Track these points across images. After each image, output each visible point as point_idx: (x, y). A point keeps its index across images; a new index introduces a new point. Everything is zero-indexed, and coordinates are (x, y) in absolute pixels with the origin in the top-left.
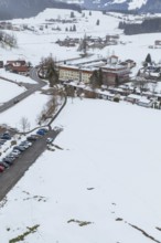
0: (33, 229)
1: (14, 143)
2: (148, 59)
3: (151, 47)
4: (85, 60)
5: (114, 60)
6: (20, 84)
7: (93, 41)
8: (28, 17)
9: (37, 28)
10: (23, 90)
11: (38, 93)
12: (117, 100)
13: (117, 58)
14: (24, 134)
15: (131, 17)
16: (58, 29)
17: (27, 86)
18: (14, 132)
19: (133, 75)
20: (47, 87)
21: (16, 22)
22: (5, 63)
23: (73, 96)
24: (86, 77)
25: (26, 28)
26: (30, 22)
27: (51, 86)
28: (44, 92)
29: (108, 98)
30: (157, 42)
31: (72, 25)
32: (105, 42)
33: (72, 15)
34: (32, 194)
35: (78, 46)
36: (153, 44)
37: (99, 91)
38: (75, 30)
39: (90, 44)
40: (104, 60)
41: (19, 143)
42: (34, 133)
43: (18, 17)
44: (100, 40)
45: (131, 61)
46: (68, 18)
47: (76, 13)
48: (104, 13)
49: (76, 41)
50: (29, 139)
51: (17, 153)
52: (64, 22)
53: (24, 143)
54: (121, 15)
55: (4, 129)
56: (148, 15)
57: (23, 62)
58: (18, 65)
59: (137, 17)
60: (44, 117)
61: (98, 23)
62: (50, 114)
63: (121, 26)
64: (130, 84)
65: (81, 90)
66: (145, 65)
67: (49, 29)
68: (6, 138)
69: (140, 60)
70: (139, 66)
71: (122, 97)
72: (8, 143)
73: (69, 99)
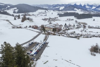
0: (47, 61)
1: (39, 46)
2: (66, 24)
3: (66, 21)
4: (50, 25)
5: (57, 25)
6: (37, 32)
7: (51, 19)
8: (34, 12)
9: (36, 15)
10: (38, 33)
11: (42, 34)
12: (59, 35)
13: (58, 24)
14: (41, 44)
15: (61, 12)
16: (42, 15)
17: (39, 32)
18: (39, 43)
19: (62, 29)
20: (43, 33)
21: (31, 13)
22: (32, 26)
23: (50, 35)
24: (52, 30)
25: (33, 15)
26: (34, 13)
27: (44, 32)
28: (43, 34)
29: (57, 35)
30: (67, 19)
31: (45, 14)
32: (55, 19)
33: (45, 11)
34: (46, 55)
35: (48, 20)
36: (66, 20)
37: (55, 33)
38: (46, 15)
39: (51, 20)
40: (55, 25)
41: (40, 46)
42: (43, 43)
43: (31, 12)
44: (53, 19)
45: (61, 25)
46: (44, 12)
47: (46, 11)
48: (54, 11)
49: (47, 19)
50: (42, 45)
51: (41, 48)
52: (43, 13)
53: (41, 46)
54: (58, 11)
55: (36, 43)
56: (65, 11)
57: (36, 26)
58: (35, 27)
59: (62, 12)
60: (44, 40)
61: (52, 14)
62: (46, 39)
63: (58, 14)
64: (62, 31)
65: (51, 33)
66: (65, 26)
67: (40, 15)
68: (37, 45)
69: (64, 25)
70: (64, 26)
71: (61, 35)
72: (38, 46)
73: (49, 36)
